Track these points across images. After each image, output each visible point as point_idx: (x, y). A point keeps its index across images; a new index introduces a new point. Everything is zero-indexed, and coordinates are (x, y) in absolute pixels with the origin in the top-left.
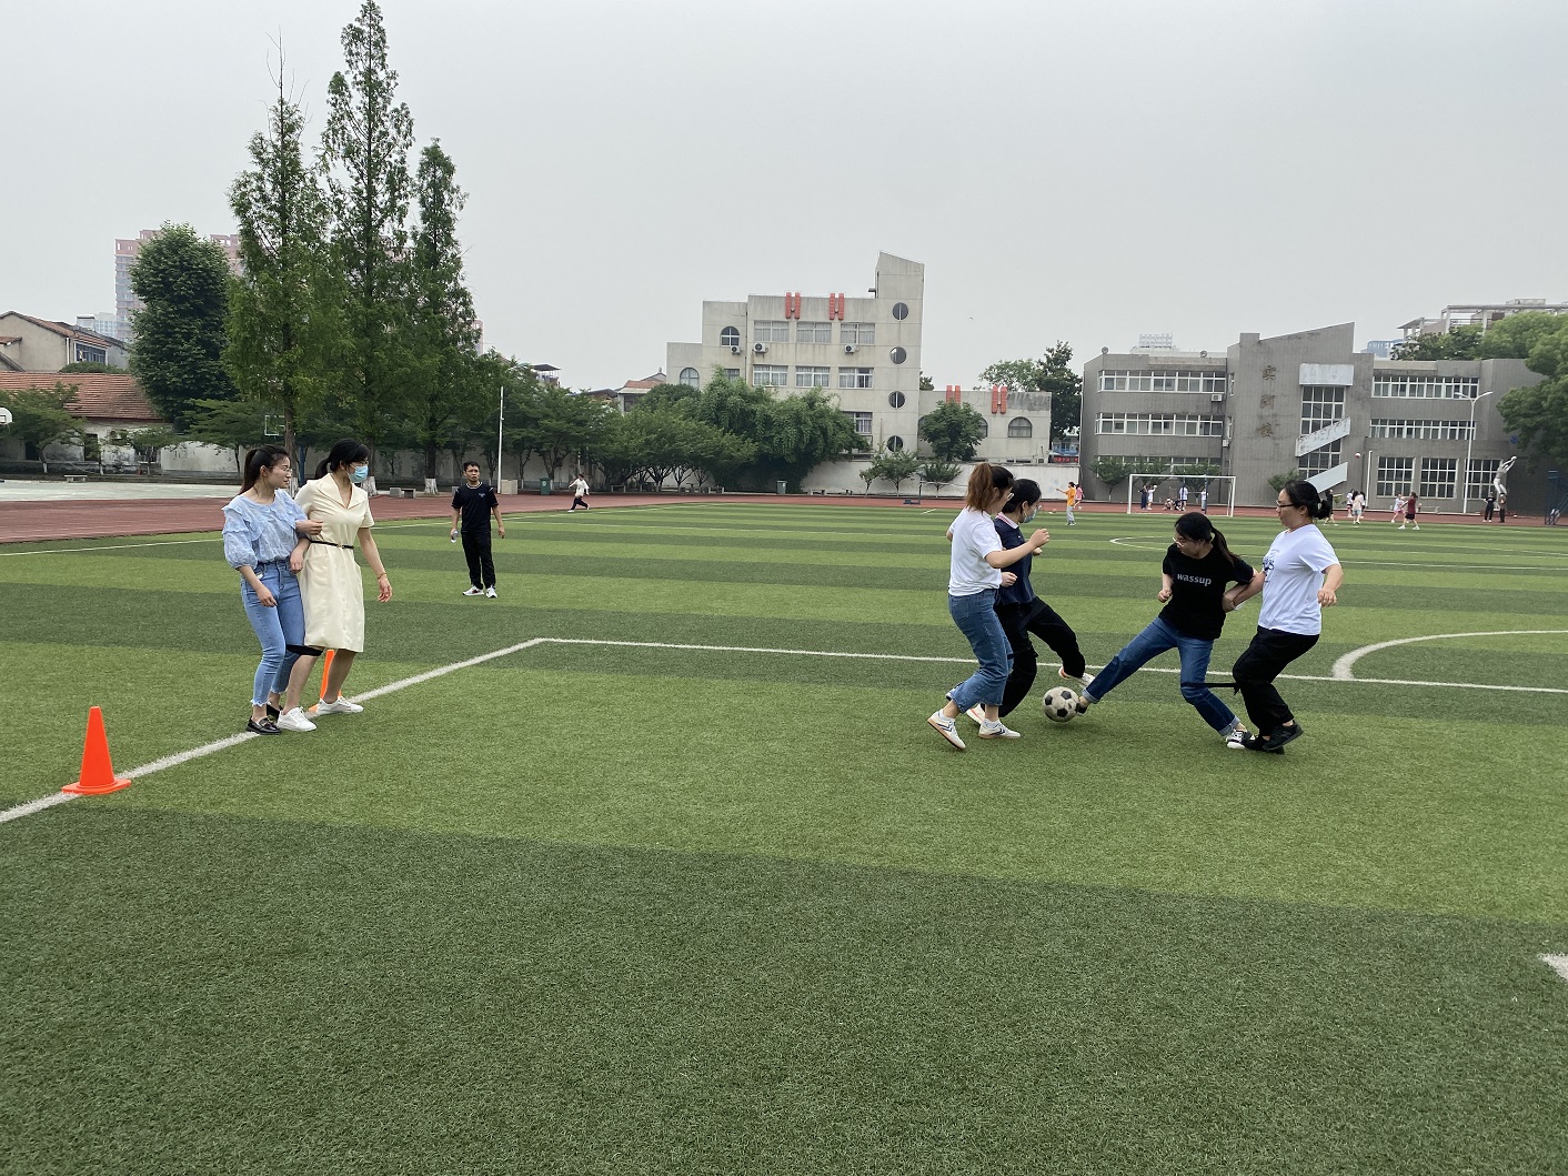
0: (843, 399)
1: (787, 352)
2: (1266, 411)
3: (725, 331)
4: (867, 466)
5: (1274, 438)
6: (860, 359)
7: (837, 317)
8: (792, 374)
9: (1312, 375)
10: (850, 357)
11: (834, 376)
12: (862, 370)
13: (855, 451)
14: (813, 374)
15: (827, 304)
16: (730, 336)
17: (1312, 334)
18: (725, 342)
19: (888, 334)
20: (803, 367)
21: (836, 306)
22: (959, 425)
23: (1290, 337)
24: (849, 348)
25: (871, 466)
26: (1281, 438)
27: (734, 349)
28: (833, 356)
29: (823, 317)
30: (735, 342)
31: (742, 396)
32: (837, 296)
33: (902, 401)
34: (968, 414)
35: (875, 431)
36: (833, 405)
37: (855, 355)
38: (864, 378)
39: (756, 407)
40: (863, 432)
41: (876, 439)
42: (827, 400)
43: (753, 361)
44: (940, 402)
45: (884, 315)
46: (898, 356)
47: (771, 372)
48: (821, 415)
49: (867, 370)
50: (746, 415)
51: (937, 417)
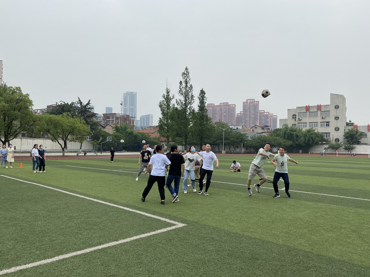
0: (320, 130)
1: (307, 120)
3: (293, 115)
4: (327, 146)
6: (326, 119)
7: (319, 110)
8: (308, 124)
10: (323, 119)
11: (319, 124)
12: (327, 122)
13: (324, 142)
14: (314, 124)
15: (317, 107)
16: (294, 116)
18: (293, 118)
19: (333, 113)
20: (310, 123)
21: (319, 107)
22: (354, 135)
24: (322, 117)
25: (328, 146)
27: (295, 120)
28: (319, 119)
29: (315, 110)
30: (296, 118)
31: (291, 130)
32: (319, 105)
33: (338, 129)
34: (357, 132)
35: (331, 137)
36: (316, 131)
37: (325, 119)
38: (328, 124)
39: (294, 133)
40: (328, 138)
41: (331, 139)
42: (314, 130)
43: (298, 122)
44: (349, 129)
45: (332, 108)
46: (337, 118)
47: (303, 124)
48: (312, 134)
49: (328, 122)
50: (292, 135)
51: (347, 133)
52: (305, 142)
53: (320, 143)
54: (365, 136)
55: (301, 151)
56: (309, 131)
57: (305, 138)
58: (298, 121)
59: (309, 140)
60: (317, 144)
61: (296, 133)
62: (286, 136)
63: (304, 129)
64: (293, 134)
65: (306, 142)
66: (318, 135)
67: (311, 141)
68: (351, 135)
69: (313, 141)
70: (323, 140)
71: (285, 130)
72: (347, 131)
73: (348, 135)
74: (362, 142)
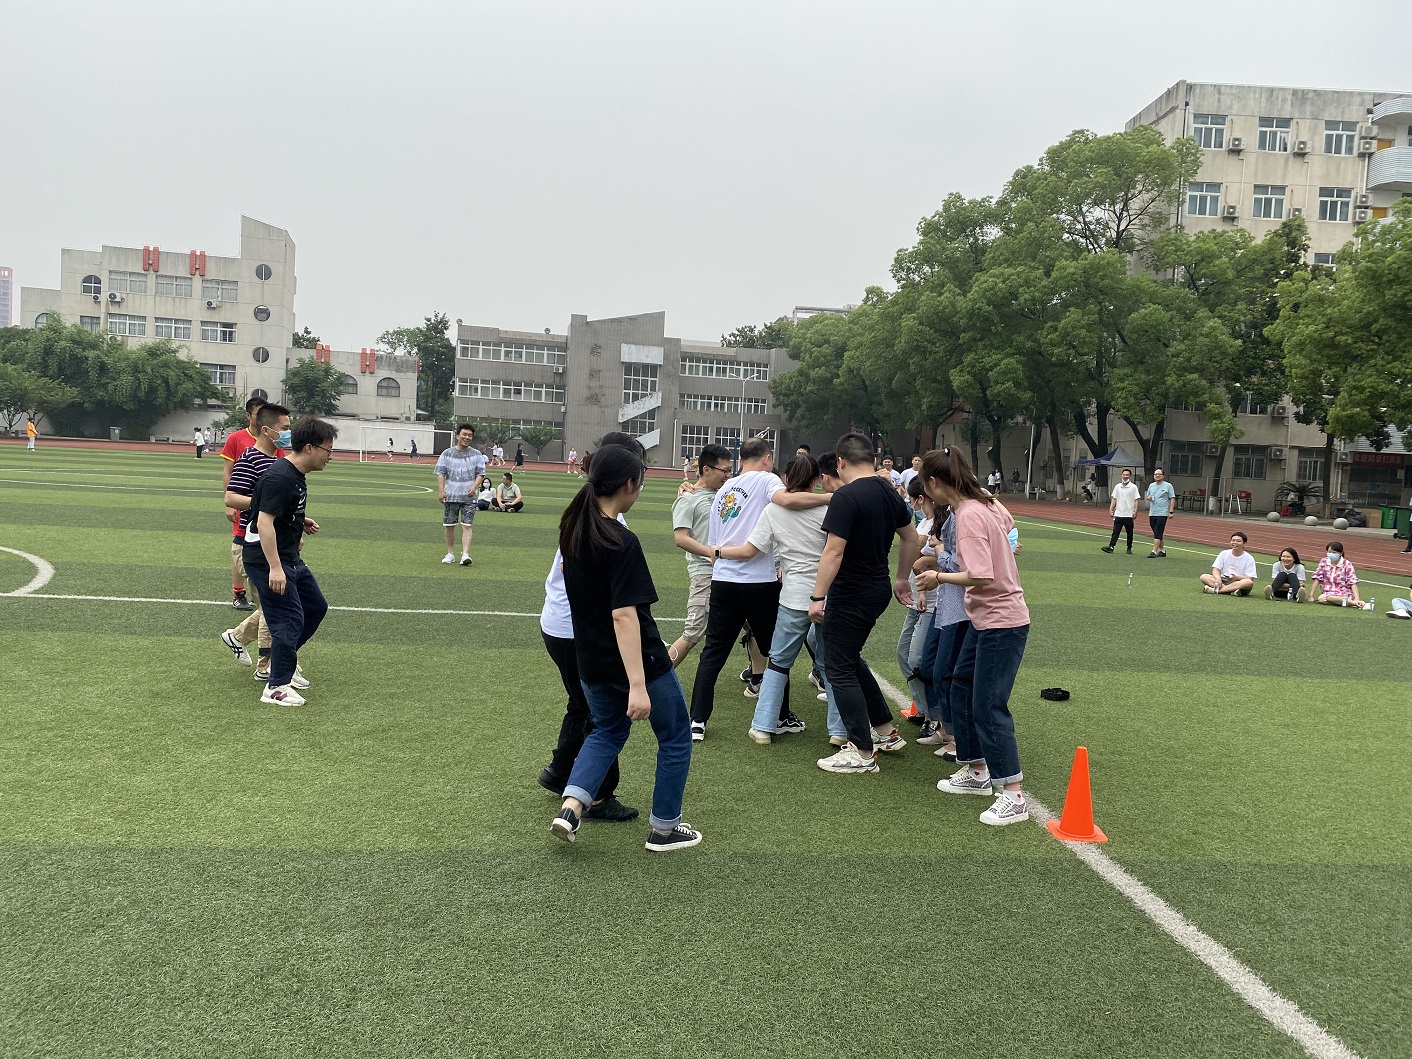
0: (197, 350)
1: (147, 303)
2: (593, 383)
3: (88, 279)
4: (221, 416)
5: (601, 407)
6: (223, 313)
7: (198, 273)
8: (150, 325)
9: (631, 354)
10: (212, 311)
11: (196, 330)
12: (225, 325)
13: (212, 402)
14: (173, 325)
15: (188, 261)
16: (92, 284)
17: (631, 319)
18: (86, 290)
19: (250, 293)
20: (161, 319)
21: (198, 263)
22: (316, 381)
23: (613, 321)
24: (209, 304)
25: (227, 417)
26: (607, 407)
27: (96, 298)
28: (195, 310)
29: (183, 272)
30: (98, 291)
31: (74, 342)
32: (198, 253)
33: (266, 357)
34: (327, 371)
35: (239, 384)
36: (182, 356)
37: (217, 311)
38: (228, 332)
39: (91, 354)
40: (227, 385)
41: (240, 391)
42: (175, 352)
43: (107, 309)
44: (300, 360)
45: (247, 275)
46: (262, 314)
47: (128, 322)
48: (166, 365)
49: (230, 325)
50: (77, 361)
51: (294, 374)
52: (134, 397)
53: (198, 401)
54: (351, 389)
55: (117, 431)
56: (153, 352)
57: (138, 379)
58: (107, 305)
59: (152, 390)
60: (184, 405)
61: (98, 357)
62: (53, 364)
63: (134, 344)
64: (87, 358)
65: (141, 395)
66: (191, 372)
67: (161, 393)
68: (307, 379)
69: (170, 393)
70: (208, 393)
71: (48, 340)
72: (294, 364)
73: (296, 381)
74: (342, 409)
